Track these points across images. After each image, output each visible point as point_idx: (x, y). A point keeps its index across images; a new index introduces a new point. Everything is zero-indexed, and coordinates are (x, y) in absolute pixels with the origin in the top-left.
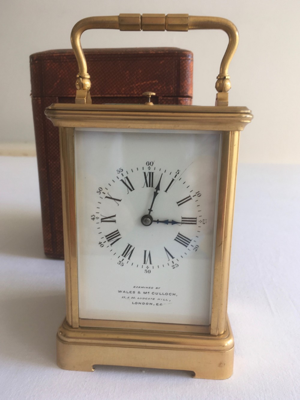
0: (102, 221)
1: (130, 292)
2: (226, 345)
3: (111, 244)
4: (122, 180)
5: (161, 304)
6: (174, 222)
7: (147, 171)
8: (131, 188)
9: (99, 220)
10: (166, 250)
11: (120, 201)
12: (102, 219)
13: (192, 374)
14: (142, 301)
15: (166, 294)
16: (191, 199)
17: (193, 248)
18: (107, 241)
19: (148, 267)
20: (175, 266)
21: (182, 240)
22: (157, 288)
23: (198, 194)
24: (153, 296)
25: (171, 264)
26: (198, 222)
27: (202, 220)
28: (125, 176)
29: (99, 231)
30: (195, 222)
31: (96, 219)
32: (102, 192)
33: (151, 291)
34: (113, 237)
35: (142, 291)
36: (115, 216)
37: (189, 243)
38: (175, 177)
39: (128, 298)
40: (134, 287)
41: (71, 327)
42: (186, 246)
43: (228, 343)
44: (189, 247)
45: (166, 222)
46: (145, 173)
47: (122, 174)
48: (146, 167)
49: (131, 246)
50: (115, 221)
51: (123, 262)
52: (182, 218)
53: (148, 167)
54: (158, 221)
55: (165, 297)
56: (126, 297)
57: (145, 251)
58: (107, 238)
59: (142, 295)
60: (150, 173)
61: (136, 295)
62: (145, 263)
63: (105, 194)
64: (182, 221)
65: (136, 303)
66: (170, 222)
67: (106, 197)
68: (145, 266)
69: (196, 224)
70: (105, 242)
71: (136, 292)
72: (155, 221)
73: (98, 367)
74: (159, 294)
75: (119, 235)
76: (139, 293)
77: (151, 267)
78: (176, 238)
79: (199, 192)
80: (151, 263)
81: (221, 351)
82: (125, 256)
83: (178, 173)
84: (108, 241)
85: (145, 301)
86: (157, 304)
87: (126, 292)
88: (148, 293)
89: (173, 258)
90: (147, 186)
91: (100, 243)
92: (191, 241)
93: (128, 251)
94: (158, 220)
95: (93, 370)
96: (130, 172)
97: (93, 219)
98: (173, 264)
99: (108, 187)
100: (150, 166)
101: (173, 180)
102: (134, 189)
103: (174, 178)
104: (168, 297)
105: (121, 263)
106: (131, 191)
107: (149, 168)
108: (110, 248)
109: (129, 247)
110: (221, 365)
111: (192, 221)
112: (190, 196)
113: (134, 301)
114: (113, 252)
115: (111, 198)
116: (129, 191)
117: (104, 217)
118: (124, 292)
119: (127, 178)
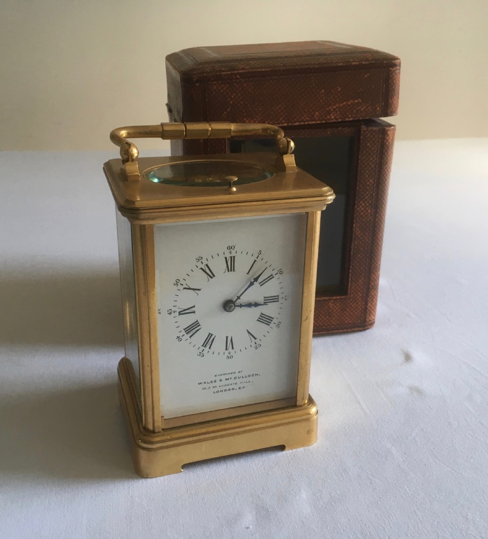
0: (180, 314)
1: (211, 382)
2: (311, 413)
3: (190, 337)
4: (202, 269)
5: (243, 387)
6: (256, 305)
7: (228, 256)
8: (212, 276)
9: (177, 314)
10: (249, 332)
11: (199, 290)
12: (179, 312)
13: (282, 448)
14: (223, 388)
15: (249, 376)
16: (273, 277)
17: (275, 325)
18: (185, 334)
19: (229, 353)
20: (258, 347)
21: (265, 319)
22: (239, 372)
23: (281, 272)
24: (235, 381)
25: (254, 345)
26: (280, 299)
27: (284, 297)
28: (205, 264)
29: (177, 325)
30: (277, 300)
31: (173, 313)
32: (179, 284)
33: (233, 376)
34: (193, 329)
35: (223, 378)
36: (194, 307)
37: (272, 321)
38: (257, 258)
39: (209, 388)
40: (215, 376)
41: (154, 432)
42: (269, 325)
43: (313, 410)
44: (272, 325)
45: (249, 305)
46: (226, 258)
47: (202, 262)
48: (227, 252)
49: (212, 335)
50: (194, 312)
51: (204, 352)
52: (265, 298)
53: (229, 251)
54: (241, 306)
55: (248, 379)
56: (207, 388)
57: (227, 337)
58: (186, 331)
59: (224, 382)
60: (231, 257)
61: (218, 384)
62: (226, 349)
63: (182, 285)
64: (265, 300)
65: (218, 392)
66: (253, 305)
67: (184, 288)
68: (227, 352)
69: (278, 301)
70: (184, 335)
71: (218, 381)
72: (238, 306)
73: (186, 466)
74: (241, 377)
75: (199, 325)
76: (221, 380)
77: (232, 352)
78: (259, 318)
79: (281, 269)
80: (233, 348)
81: (308, 419)
82: (205, 347)
83: (261, 253)
84: (187, 333)
85: (227, 388)
86: (239, 388)
87: (207, 382)
88: (231, 378)
89: (255, 339)
90: (228, 271)
91: (178, 337)
92: (273, 318)
93: (209, 341)
94: (241, 304)
95: (182, 470)
96: (210, 258)
97: (171, 313)
98: (255, 345)
99: (186, 277)
100: (231, 249)
101: (255, 261)
102: (214, 276)
103: (256, 260)
104: (251, 379)
105: (201, 355)
106: (212, 278)
107: (230, 253)
108: (189, 340)
109: (210, 335)
110: (309, 432)
111: (275, 299)
112: (272, 275)
113: (215, 390)
114: (192, 345)
115: (190, 289)
116: (210, 278)
117: (182, 310)
118: (205, 383)
119: (207, 265)
